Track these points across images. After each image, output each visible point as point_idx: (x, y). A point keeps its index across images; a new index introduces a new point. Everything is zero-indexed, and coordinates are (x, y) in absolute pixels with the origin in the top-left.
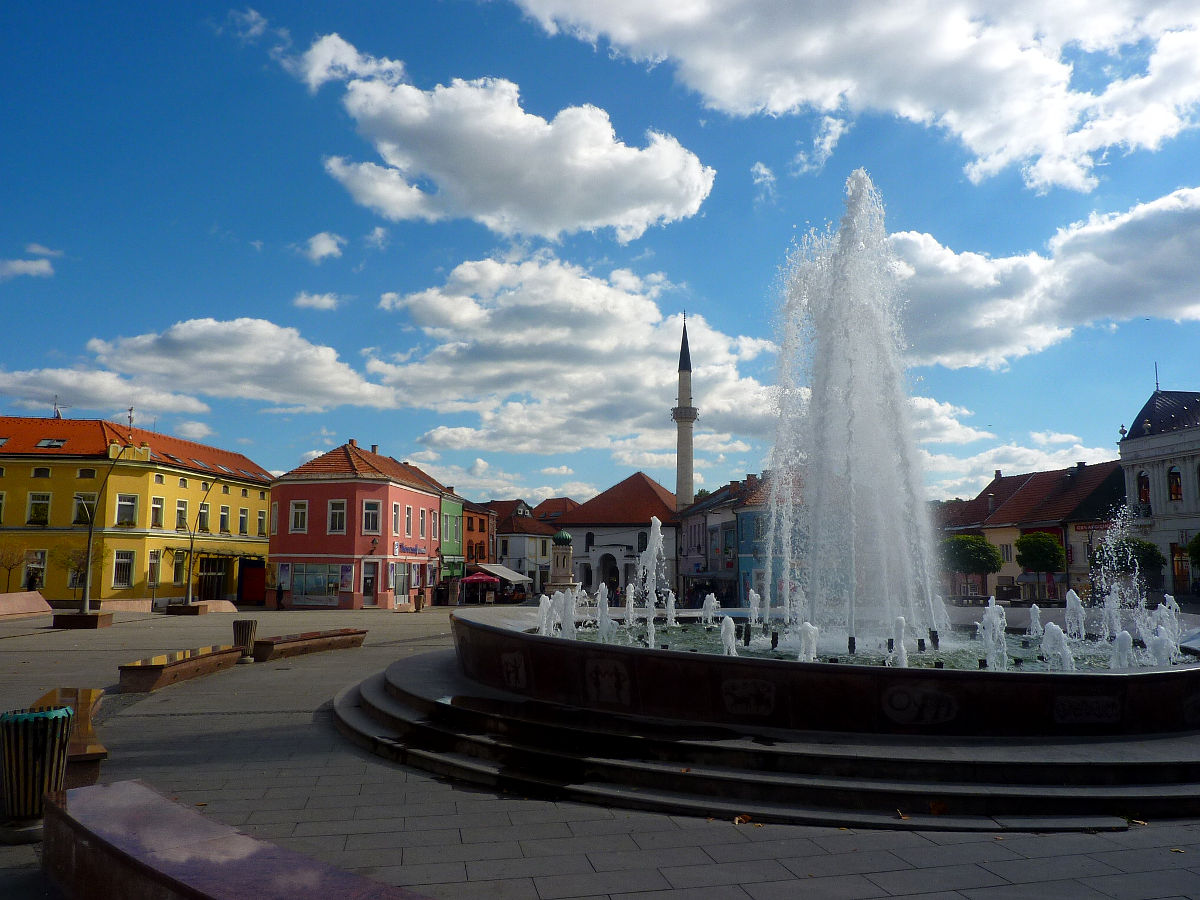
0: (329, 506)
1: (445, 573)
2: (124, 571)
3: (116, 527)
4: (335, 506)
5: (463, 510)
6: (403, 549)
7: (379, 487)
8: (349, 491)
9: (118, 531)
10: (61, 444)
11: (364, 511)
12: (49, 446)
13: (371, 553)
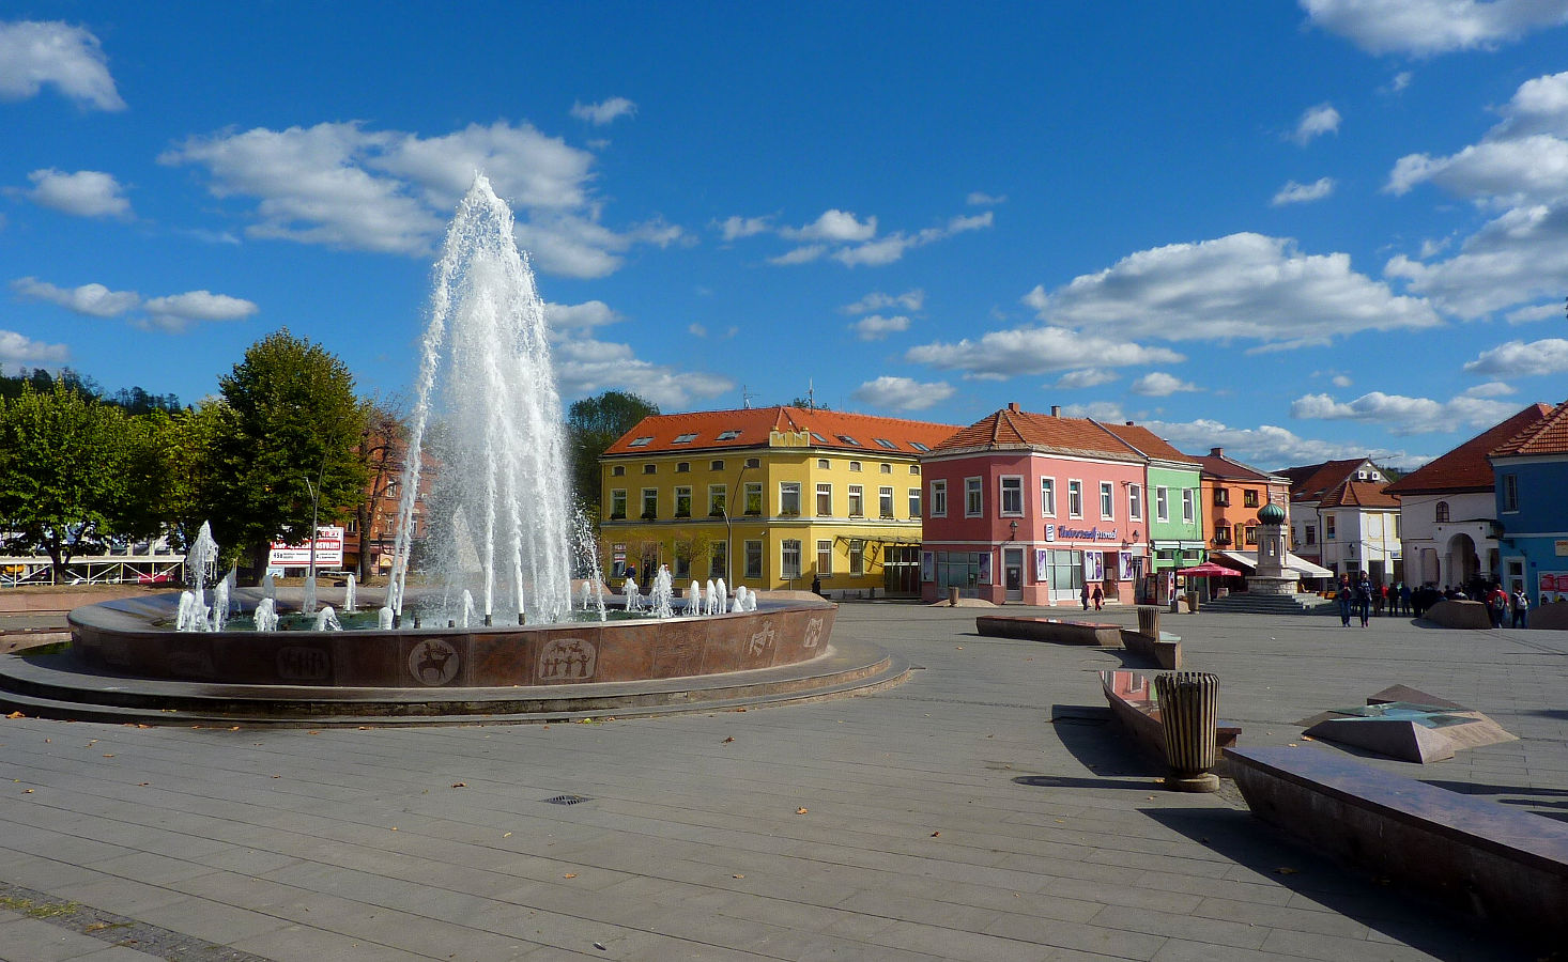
0: (966, 485)
1: (1157, 564)
2: (792, 558)
3: (780, 516)
4: (972, 484)
5: (1201, 479)
6: (1063, 533)
7: (1020, 459)
8: (982, 466)
9: (782, 521)
10: (737, 436)
11: (1002, 489)
12: (727, 438)
13: (1012, 539)
